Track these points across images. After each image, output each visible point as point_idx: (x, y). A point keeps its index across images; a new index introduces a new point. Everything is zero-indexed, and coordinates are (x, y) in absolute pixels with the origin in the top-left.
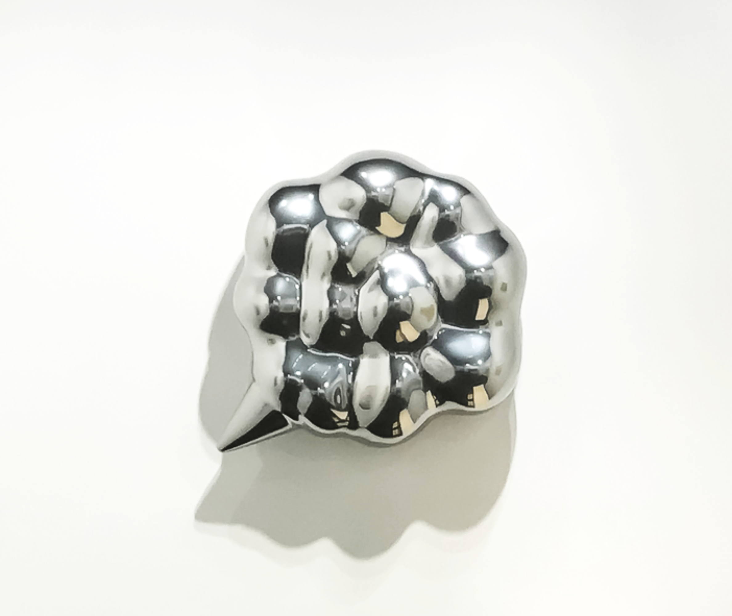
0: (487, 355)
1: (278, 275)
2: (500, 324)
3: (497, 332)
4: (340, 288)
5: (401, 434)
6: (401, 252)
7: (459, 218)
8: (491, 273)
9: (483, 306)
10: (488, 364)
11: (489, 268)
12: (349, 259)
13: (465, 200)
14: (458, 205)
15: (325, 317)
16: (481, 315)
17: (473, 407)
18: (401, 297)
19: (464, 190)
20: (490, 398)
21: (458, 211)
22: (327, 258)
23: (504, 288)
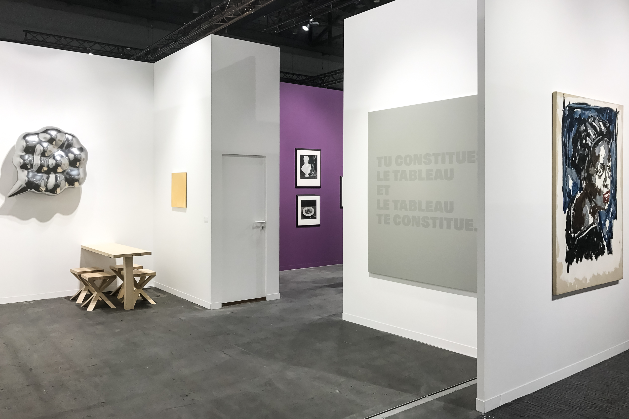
0: (79, 175)
1: (26, 155)
2: (82, 168)
3: (81, 170)
4: (43, 158)
5: (57, 193)
6: (60, 150)
7: (72, 143)
8: (80, 156)
9: (78, 163)
10: (79, 177)
11: (80, 155)
12: (46, 152)
13: (74, 139)
14: (72, 140)
15: (39, 165)
16: (77, 166)
17: (75, 186)
18: (59, 161)
19: (73, 136)
20: (79, 185)
21: (72, 141)
22: (40, 151)
23: (84, 160)
